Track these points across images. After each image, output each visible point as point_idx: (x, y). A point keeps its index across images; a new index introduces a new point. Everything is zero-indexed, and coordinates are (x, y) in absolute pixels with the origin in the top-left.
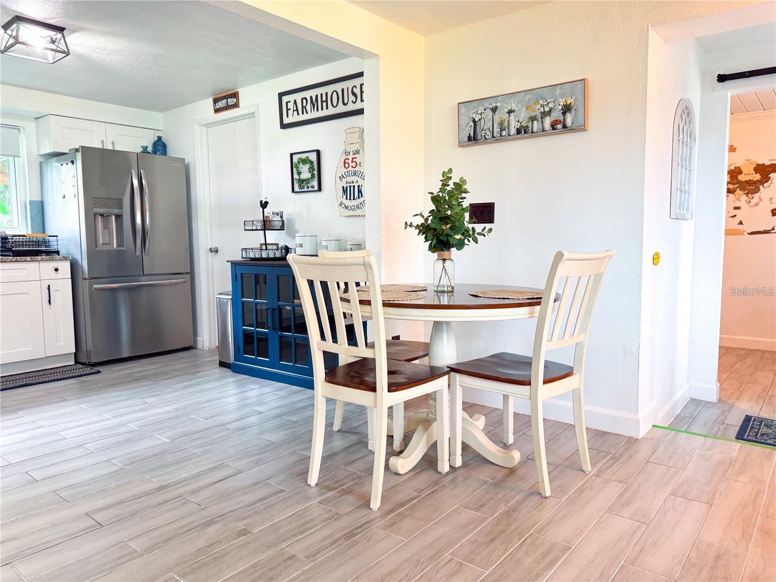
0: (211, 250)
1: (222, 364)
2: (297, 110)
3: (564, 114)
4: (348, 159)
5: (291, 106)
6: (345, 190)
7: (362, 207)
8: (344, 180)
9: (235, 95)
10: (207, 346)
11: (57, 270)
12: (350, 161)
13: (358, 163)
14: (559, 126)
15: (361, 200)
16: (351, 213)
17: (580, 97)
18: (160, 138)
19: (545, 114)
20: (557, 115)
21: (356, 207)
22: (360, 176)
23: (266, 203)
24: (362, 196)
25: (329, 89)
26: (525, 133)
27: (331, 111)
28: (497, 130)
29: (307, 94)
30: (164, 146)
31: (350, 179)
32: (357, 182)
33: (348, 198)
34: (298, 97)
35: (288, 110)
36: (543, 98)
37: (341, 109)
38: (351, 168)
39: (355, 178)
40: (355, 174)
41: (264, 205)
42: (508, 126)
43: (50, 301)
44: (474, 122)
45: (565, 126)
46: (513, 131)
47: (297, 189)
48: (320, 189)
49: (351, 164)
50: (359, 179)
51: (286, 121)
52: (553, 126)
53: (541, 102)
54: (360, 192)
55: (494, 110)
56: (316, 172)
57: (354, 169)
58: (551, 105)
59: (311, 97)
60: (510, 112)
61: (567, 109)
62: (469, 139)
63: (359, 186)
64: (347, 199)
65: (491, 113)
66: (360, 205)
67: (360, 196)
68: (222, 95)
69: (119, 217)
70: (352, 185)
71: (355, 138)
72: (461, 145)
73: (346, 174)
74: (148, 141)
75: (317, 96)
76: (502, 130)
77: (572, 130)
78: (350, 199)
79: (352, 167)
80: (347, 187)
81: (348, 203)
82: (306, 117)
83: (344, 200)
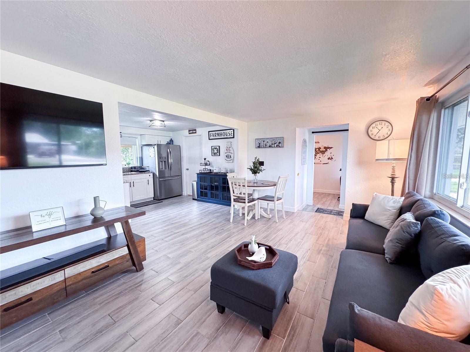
0: (187, 169)
1: (193, 199)
2: (213, 136)
3: (279, 144)
4: (228, 149)
5: (212, 134)
6: (226, 156)
8: (226, 154)
9: (195, 130)
10: (185, 194)
11: (150, 176)
13: (230, 150)
14: (278, 146)
15: (231, 159)
16: (228, 162)
17: (282, 141)
18: (171, 139)
19: (275, 143)
20: (277, 144)
21: (229, 160)
22: (231, 153)
23: (206, 159)
25: (223, 132)
26: (271, 147)
27: (223, 137)
28: (264, 146)
29: (216, 132)
30: (173, 141)
31: (228, 154)
34: (214, 133)
35: (211, 135)
36: (274, 140)
37: (226, 137)
39: (229, 153)
40: (229, 152)
41: (205, 159)
42: (267, 145)
43: (148, 184)
44: (259, 143)
45: (279, 146)
46: (268, 146)
47: (213, 155)
48: (219, 155)
51: (210, 138)
52: (277, 146)
53: (274, 141)
54: (231, 157)
55: (264, 141)
56: (218, 151)
58: (276, 142)
59: (217, 133)
60: (267, 142)
61: (280, 143)
62: (258, 147)
63: (230, 155)
65: (263, 142)
68: (191, 130)
69: (165, 161)
71: (229, 144)
72: (256, 148)
73: (227, 152)
74: (168, 140)
75: (219, 133)
76: (266, 146)
77: (281, 147)
81: (227, 159)
82: (216, 138)
83: (226, 159)
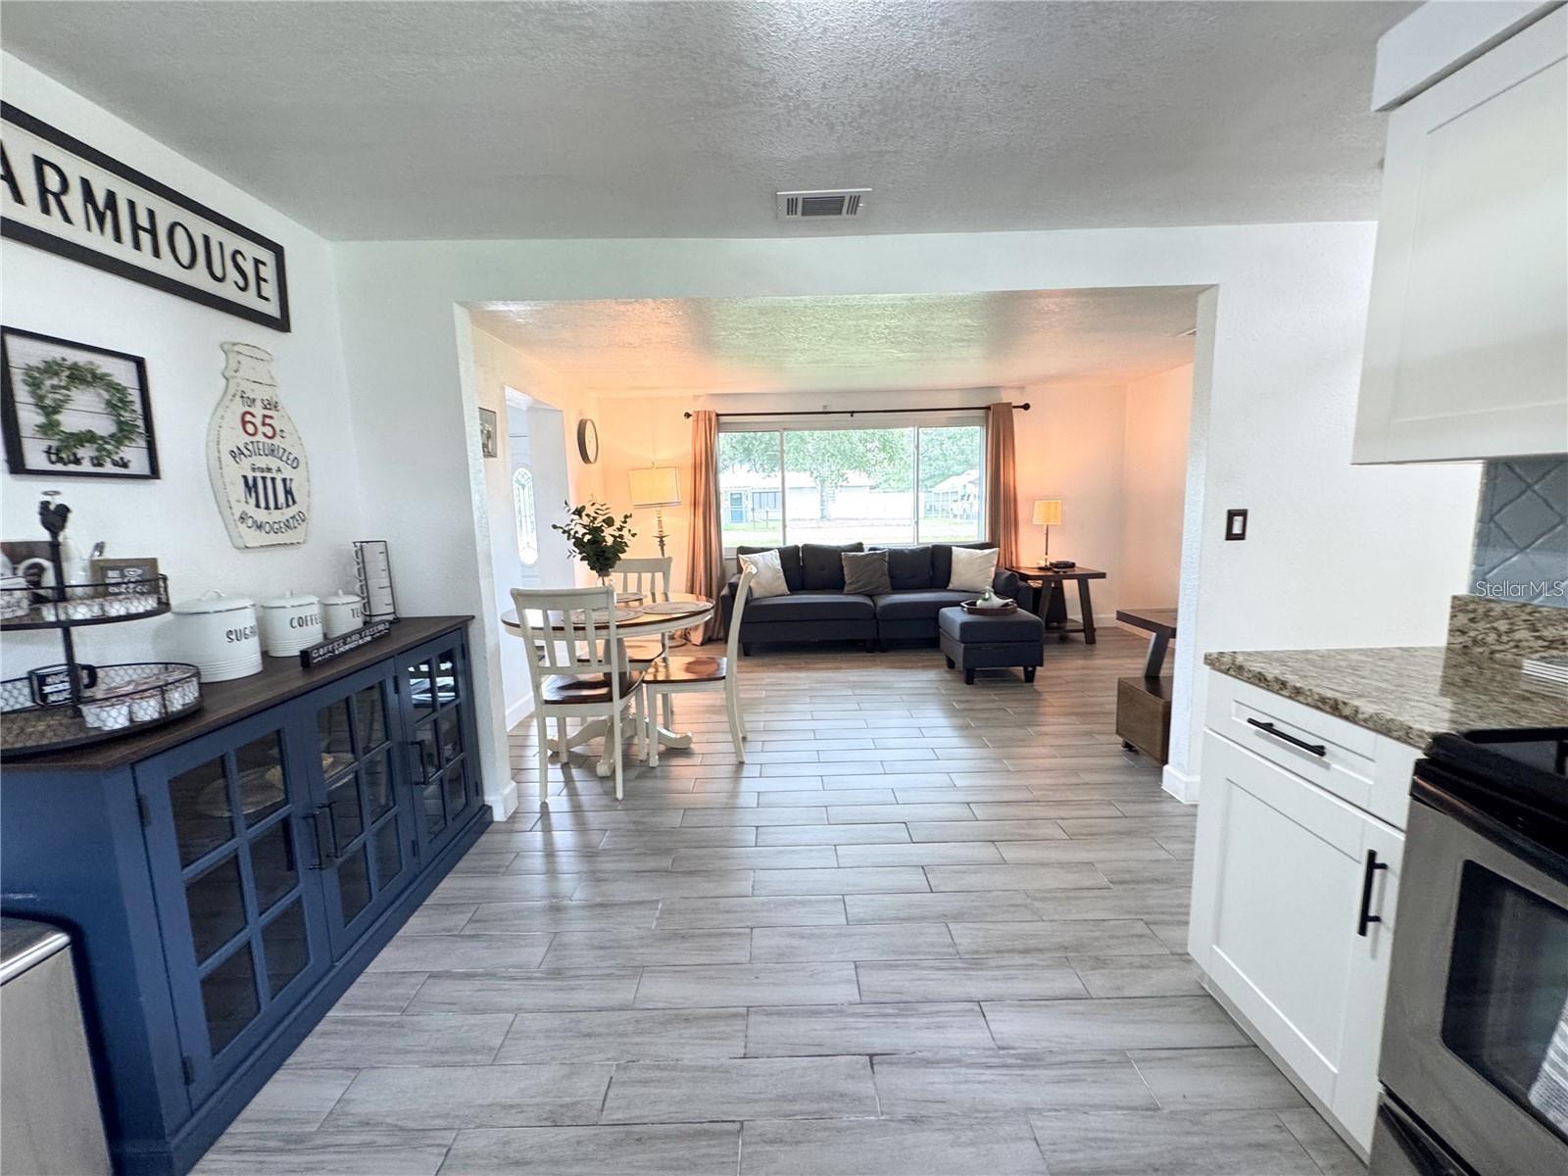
4: (253, 416)
6: (250, 487)
7: (296, 525)
8: (246, 463)
12: (258, 421)
13: (278, 430)
15: (293, 511)
16: (273, 538)
21: (282, 525)
22: (284, 458)
23: (63, 510)
24: (294, 502)
25: (167, 213)
27: (176, 271)
31: (262, 461)
32: (279, 470)
33: (262, 503)
37: (198, 278)
38: (260, 437)
39: (273, 463)
40: (272, 452)
48: (155, 473)
49: (261, 429)
50: (282, 464)
54: (288, 492)
56: (137, 423)
57: (270, 441)
63: (284, 480)
64: (258, 505)
66: (291, 520)
67: (291, 502)
70: (268, 475)
73: (250, 447)
78: (267, 508)
79: (265, 435)
80: (255, 479)
81: (261, 515)
83: (251, 509)
